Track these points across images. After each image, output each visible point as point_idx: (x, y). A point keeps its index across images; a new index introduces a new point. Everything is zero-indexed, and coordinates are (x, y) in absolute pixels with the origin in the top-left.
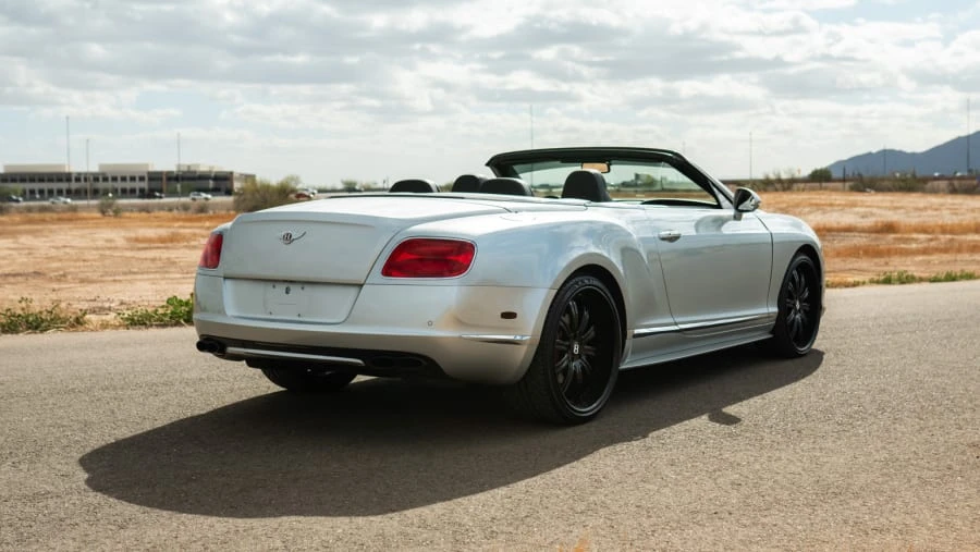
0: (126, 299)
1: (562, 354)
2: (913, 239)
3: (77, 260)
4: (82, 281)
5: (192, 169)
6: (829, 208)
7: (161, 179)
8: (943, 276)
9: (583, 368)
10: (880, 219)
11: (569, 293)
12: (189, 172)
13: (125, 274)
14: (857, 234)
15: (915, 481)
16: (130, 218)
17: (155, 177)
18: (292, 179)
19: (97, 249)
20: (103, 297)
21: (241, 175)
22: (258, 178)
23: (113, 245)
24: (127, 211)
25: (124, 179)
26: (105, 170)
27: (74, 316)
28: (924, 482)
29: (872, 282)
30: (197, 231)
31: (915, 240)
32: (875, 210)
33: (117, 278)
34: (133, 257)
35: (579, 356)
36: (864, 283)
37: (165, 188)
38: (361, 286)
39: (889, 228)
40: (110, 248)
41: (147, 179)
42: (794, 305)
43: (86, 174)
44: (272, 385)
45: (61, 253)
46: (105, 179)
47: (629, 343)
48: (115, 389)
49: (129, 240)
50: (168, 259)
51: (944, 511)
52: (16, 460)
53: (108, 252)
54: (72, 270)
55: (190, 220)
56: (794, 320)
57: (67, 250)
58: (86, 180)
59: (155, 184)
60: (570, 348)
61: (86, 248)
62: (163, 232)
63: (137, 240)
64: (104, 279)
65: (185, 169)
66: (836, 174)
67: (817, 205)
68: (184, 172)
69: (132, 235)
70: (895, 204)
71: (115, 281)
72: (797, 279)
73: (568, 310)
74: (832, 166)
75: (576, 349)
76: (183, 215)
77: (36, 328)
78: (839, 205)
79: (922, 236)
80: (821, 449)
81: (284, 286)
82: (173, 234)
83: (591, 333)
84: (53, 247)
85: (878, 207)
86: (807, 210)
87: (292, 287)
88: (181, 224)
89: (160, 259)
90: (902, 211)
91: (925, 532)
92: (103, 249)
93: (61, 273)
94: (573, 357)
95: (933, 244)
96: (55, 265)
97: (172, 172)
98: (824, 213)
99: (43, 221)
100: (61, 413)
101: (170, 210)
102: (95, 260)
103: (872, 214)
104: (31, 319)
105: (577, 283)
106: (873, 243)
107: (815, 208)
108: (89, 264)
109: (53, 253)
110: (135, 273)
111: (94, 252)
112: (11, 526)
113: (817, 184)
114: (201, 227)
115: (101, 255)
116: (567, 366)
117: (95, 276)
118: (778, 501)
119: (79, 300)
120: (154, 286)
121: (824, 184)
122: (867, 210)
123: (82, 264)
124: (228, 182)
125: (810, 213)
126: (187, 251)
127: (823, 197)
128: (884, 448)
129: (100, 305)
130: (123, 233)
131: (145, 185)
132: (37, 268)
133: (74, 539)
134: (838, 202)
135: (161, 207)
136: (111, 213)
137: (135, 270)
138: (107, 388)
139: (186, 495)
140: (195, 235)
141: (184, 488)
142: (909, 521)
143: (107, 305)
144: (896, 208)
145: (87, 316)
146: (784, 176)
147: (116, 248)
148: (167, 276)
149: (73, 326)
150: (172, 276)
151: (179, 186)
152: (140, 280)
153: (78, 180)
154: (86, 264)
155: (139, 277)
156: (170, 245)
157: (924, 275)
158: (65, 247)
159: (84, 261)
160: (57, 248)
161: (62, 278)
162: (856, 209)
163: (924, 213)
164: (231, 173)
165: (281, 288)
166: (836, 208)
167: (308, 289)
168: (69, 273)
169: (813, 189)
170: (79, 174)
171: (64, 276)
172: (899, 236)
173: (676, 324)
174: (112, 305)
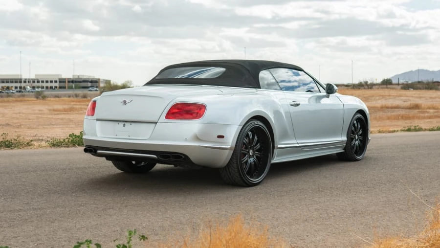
0: (49, 136)
1: (245, 155)
2: (427, 112)
3: (26, 119)
4: (29, 128)
5: (80, 77)
6: (388, 97)
7: (65, 82)
8: (436, 128)
9: (254, 162)
10: (412, 102)
11: (248, 128)
12: (78, 78)
13: (48, 125)
14: (400, 109)
15: (396, 209)
16: (50, 100)
17: (62, 81)
18: (128, 82)
19: (35, 114)
20: (39, 135)
21: (104, 80)
22: (112, 82)
23: (42, 112)
24: (49, 97)
25: (47, 82)
26: (38, 78)
27: (26, 142)
28: (400, 210)
29: (402, 130)
30: (83, 107)
31: (428, 112)
32: (411, 98)
33: (45, 127)
34: (52, 118)
35: (253, 156)
36: (398, 131)
37: (67, 86)
38: (156, 123)
39: (417, 107)
40: (41, 114)
41: (58, 82)
42: (355, 137)
43: (29, 79)
44: (117, 170)
45: (18, 116)
46: (38, 82)
47: (276, 151)
48: (47, 171)
49: (50, 110)
50: (69, 119)
51: (405, 220)
52: (6, 197)
53: (40, 116)
54: (24, 123)
55: (79, 102)
56: (354, 144)
57: (21, 114)
58: (29, 82)
59: (62, 84)
60: (249, 152)
61: (29, 114)
62: (66, 107)
63: (54, 110)
64: (39, 127)
65: (77, 77)
66: (394, 81)
67: (383, 96)
68: (76, 79)
69: (51, 108)
70: (421, 96)
71: (44, 128)
72: (356, 125)
73: (247, 136)
74: (393, 77)
75: (251, 153)
76: (75, 99)
77: (9, 147)
78: (394, 96)
79: (431, 111)
80: (358, 197)
81: (123, 123)
82: (71, 108)
83: (258, 146)
84: (14, 113)
85: (412, 97)
86: (377, 98)
87: (126, 123)
88: (75, 103)
89: (65, 119)
90: (424, 99)
91: (396, 228)
92: (38, 114)
93: (19, 124)
94: (250, 157)
95: (436, 114)
96: (15, 121)
97: (70, 79)
98: (386, 100)
99: (8, 101)
100: (24, 180)
101: (69, 97)
102: (34, 119)
103: (409, 100)
104: (7, 143)
105: (251, 124)
106: (408, 113)
107: (381, 97)
108: (31, 120)
109: (14, 115)
110: (53, 125)
111: (33, 115)
112: (6, 221)
113: (385, 86)
114: (84, 105)
115: (37, 117)
116: (247, 161)
117: (35, 126)
118: (334, 216)
119: (28, 136)
120: (62, 131)
121: (388, 86)
122: (407, 98)
123: (28, 120)
124: (98, 84)
125: (379, 99)
126: (78, 115)
127: (386, 92)
128: (386, 197)
129: (38, 138)
130: (47, 107)
131: (57, 85)
132: (7, 122)
133: (32, 226)
134: (393, 94)
135: (65, 96)
136: (41, 98)
137: (54, 123)
138: (44, 171)
139: (79, 211)
140: (81, 108)
141: (79, 208)
142: (389, 224)
143: (41, 138)
144: (421, 97)
145: (32, 142)
146: (369, 82)
147: (44, 114)
148: (68, 126)
149: (26, 146)
150: (71, 126)
151: (73, 85)
152: (56, 128)
153: (25, 82)
154: (30, 120)
155: (55, 126)
156: (69, 112)
157: (426, 128)
158: (20, 113)
159: (29, 119)
160: (16, 114)
161: (19, 127)
162: (402, 98)
163: (434, 100)
164: (99, 79)
165: (121, 124)
166: (392, 97)
167: (133, 124)
168: (22, 125)
169: (383, 88)
170: (26, 79)
171: (20, 126)
172: (420, 110)
173: (298, 144)
174: (44, 138)
